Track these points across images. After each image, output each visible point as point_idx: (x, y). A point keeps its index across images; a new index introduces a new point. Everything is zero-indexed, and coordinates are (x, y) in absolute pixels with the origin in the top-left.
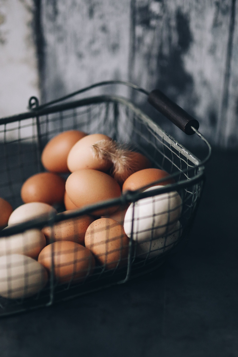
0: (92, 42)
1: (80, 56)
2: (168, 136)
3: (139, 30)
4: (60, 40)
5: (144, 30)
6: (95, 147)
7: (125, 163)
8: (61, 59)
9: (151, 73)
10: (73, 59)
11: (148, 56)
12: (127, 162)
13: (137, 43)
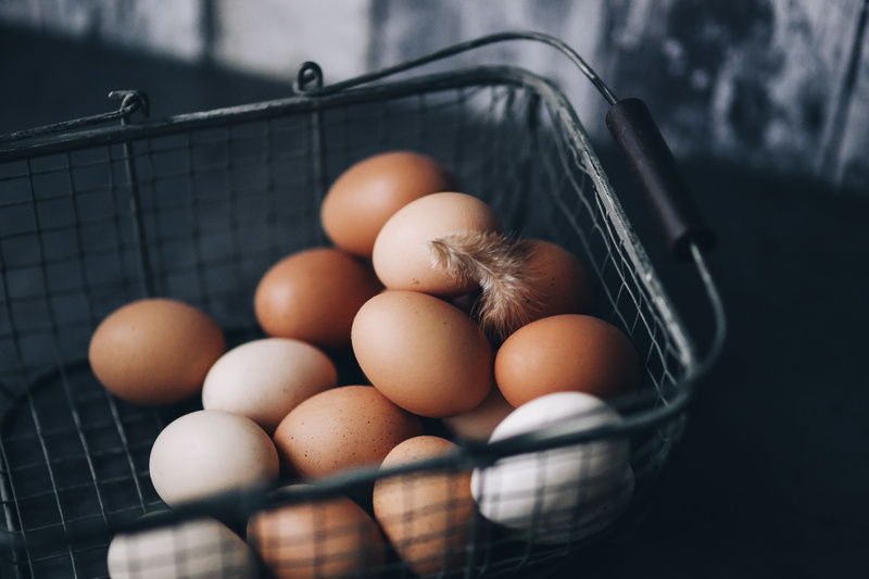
6: (438, 244)
7: (511, 295)
12: (517, 293)
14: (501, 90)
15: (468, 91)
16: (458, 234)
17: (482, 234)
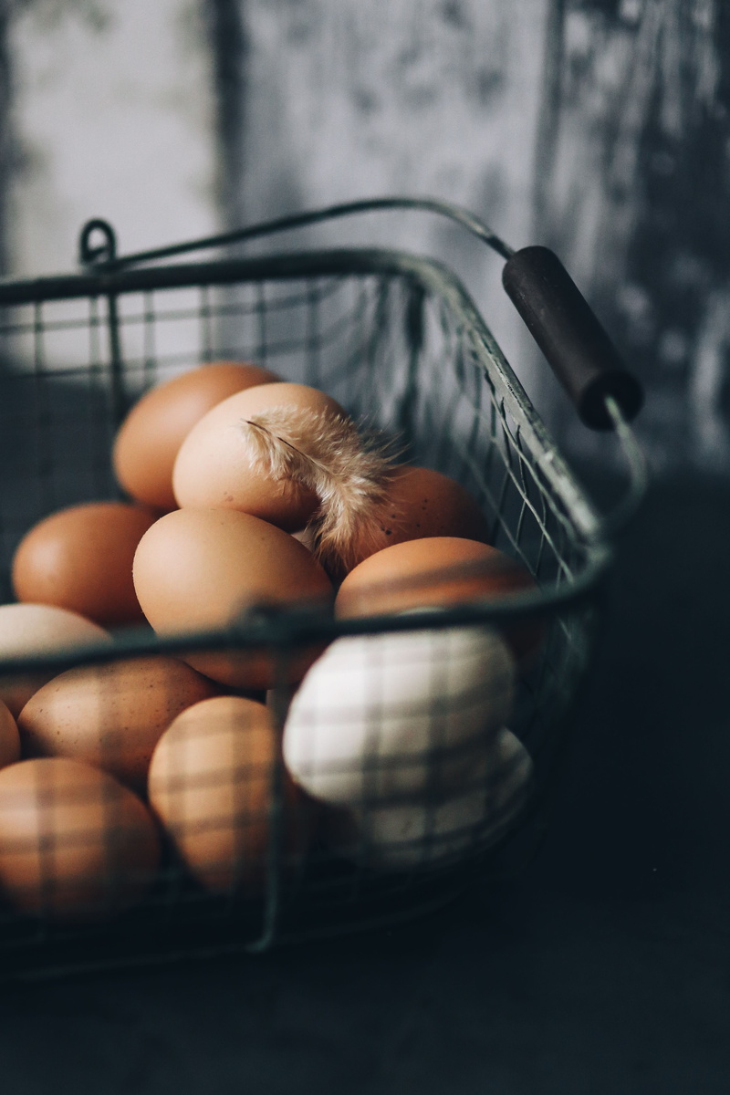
0: (409, 56)
1: (365, 103)
2: (531, 422)
3: (578, 30)
4: (299, 35)
5: (594, 29)
6: (257, 426)
7: (360, 503)
8: (299, 105)
9: (616, 195)
10: (339, 110)
11: (608, 131)
12: (369, 500)
13: (568, 77)
14: (370, 283)
15: (322, 283)
16: (285, 410)
17: (320, 414)
